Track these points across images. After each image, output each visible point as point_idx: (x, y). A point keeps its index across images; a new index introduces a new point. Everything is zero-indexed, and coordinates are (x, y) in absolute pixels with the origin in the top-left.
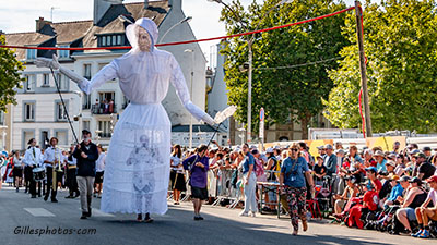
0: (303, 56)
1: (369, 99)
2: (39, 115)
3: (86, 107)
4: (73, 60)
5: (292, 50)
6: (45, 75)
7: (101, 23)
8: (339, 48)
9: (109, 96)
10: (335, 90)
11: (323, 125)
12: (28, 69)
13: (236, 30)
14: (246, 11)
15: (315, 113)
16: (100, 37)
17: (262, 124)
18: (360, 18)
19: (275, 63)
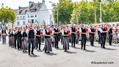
0: (66, 12)
1: (78, 19)
2: (20, 24)
3: (29, 22)
4: (26, 14)
5: (64, 11)
6: (21, 17)
7: (31, 7)
8: (72, 10)
9: (33, 20)
10: (72, 18)
11: (70, 24)
12: (18, 16)
13: (55, 8)
14: (56, 4)
15: (69, 22)
16: (30, 9)
17: (60, 24)
18: (75, 5)
19: (62, 13)
